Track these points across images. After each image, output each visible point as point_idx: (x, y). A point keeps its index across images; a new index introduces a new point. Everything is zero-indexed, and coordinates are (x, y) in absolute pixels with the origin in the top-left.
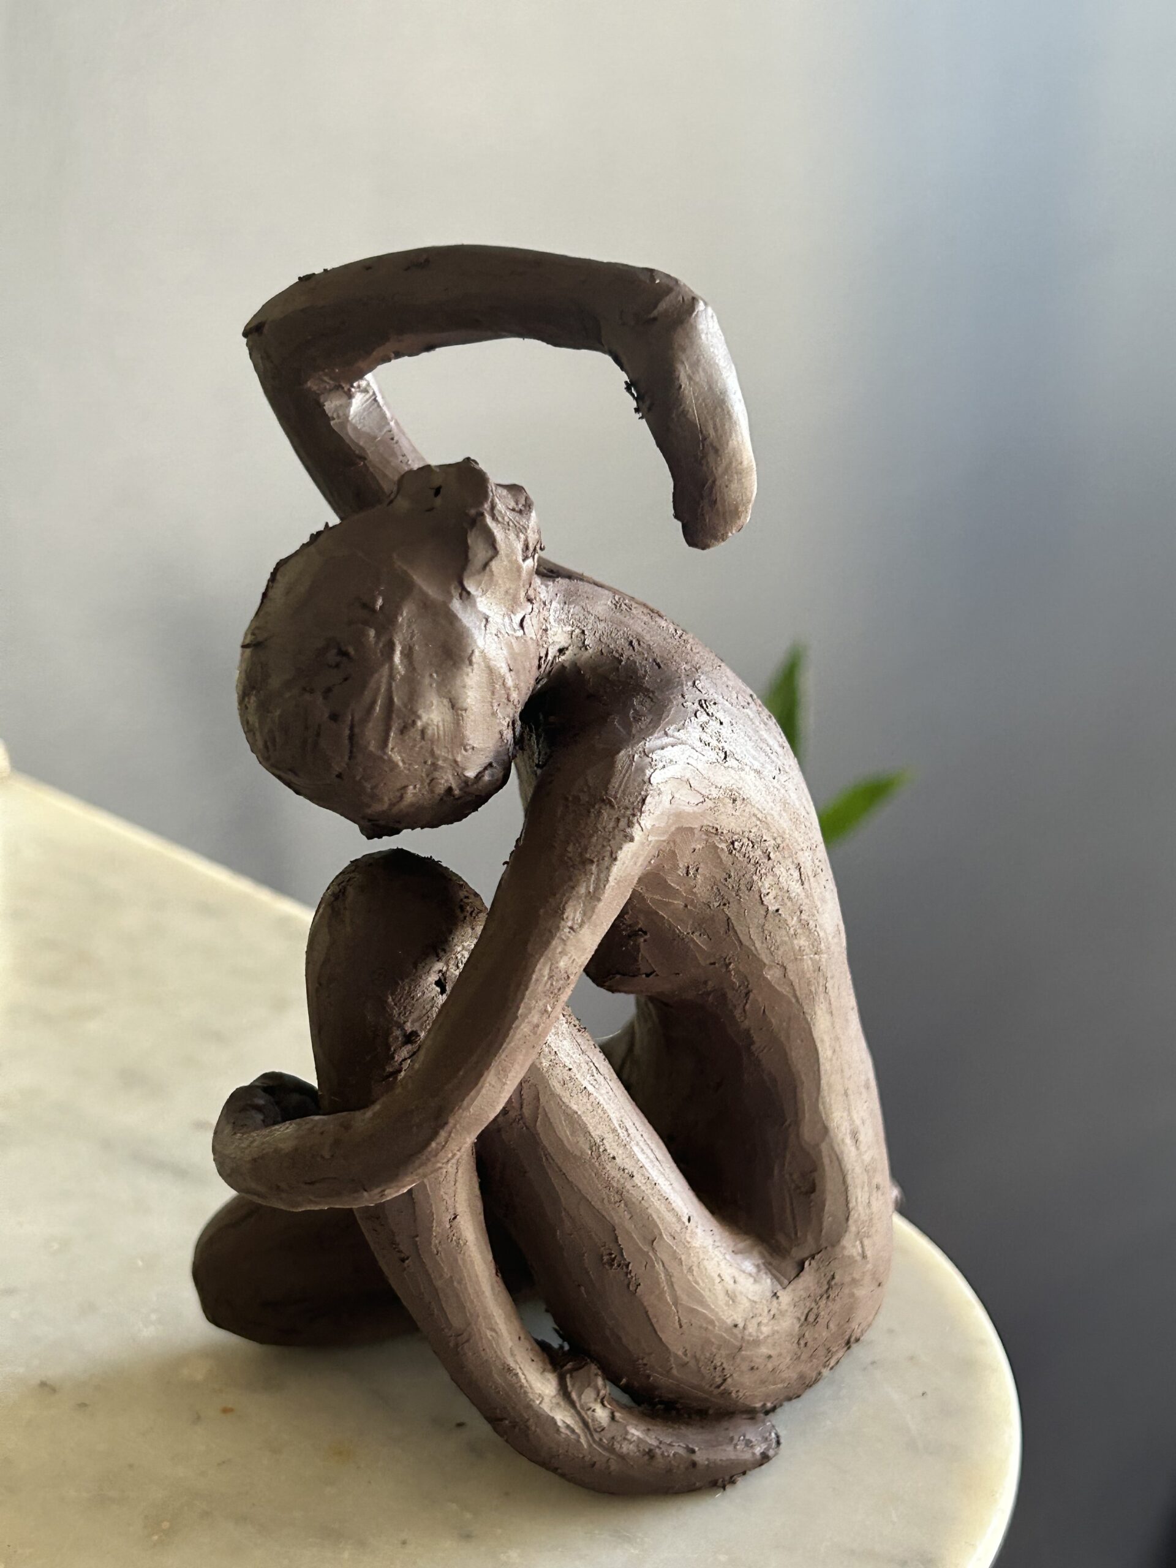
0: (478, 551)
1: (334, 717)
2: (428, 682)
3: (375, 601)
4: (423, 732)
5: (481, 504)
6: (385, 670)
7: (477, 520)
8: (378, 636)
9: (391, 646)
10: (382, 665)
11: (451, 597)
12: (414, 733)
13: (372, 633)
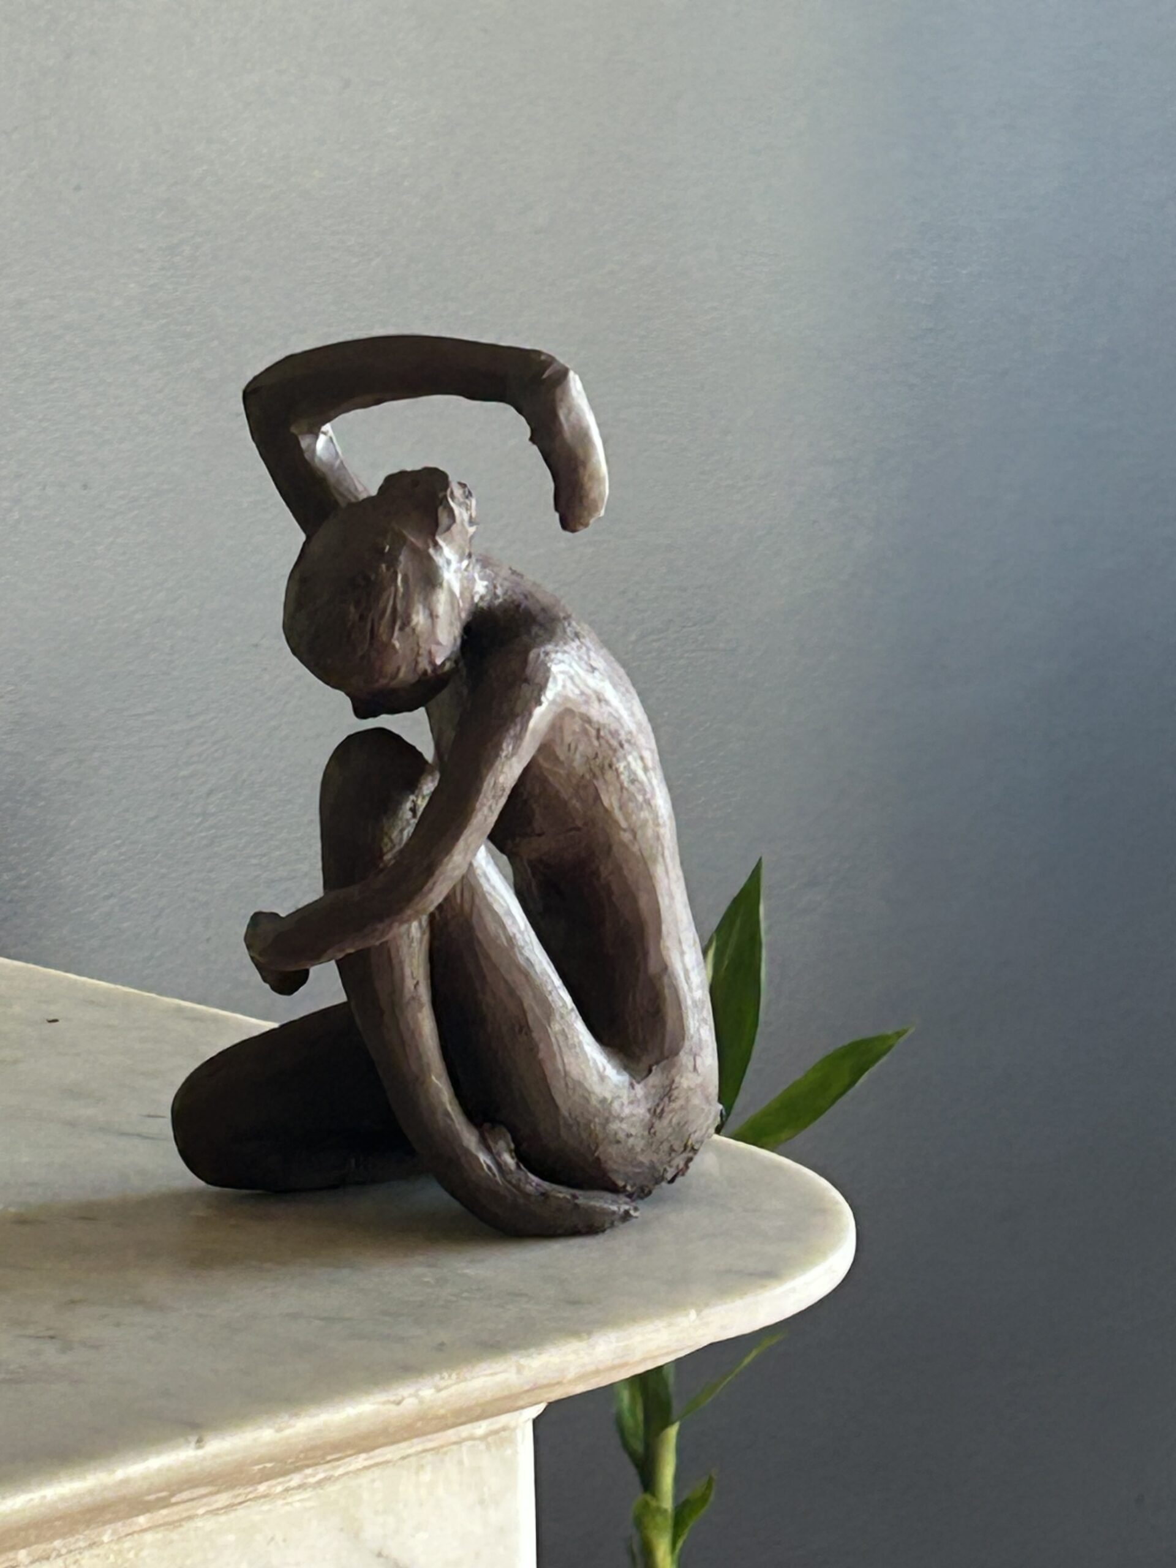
0: (444, 519)
1: (362, 618)
2: (417, 597)
3: (384, 548)
4: (414, 630)
5: (446, 489)
6: (393, 589)
7: (444, 502)
8: (388, 568)
9: (396, 574)
10: (390, 586)
11: (428, 547)
12: (408, 629)
13: (384, 566)
